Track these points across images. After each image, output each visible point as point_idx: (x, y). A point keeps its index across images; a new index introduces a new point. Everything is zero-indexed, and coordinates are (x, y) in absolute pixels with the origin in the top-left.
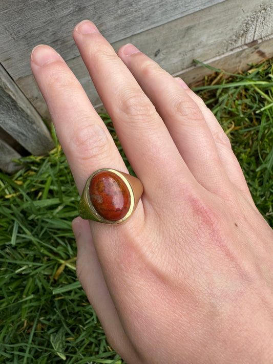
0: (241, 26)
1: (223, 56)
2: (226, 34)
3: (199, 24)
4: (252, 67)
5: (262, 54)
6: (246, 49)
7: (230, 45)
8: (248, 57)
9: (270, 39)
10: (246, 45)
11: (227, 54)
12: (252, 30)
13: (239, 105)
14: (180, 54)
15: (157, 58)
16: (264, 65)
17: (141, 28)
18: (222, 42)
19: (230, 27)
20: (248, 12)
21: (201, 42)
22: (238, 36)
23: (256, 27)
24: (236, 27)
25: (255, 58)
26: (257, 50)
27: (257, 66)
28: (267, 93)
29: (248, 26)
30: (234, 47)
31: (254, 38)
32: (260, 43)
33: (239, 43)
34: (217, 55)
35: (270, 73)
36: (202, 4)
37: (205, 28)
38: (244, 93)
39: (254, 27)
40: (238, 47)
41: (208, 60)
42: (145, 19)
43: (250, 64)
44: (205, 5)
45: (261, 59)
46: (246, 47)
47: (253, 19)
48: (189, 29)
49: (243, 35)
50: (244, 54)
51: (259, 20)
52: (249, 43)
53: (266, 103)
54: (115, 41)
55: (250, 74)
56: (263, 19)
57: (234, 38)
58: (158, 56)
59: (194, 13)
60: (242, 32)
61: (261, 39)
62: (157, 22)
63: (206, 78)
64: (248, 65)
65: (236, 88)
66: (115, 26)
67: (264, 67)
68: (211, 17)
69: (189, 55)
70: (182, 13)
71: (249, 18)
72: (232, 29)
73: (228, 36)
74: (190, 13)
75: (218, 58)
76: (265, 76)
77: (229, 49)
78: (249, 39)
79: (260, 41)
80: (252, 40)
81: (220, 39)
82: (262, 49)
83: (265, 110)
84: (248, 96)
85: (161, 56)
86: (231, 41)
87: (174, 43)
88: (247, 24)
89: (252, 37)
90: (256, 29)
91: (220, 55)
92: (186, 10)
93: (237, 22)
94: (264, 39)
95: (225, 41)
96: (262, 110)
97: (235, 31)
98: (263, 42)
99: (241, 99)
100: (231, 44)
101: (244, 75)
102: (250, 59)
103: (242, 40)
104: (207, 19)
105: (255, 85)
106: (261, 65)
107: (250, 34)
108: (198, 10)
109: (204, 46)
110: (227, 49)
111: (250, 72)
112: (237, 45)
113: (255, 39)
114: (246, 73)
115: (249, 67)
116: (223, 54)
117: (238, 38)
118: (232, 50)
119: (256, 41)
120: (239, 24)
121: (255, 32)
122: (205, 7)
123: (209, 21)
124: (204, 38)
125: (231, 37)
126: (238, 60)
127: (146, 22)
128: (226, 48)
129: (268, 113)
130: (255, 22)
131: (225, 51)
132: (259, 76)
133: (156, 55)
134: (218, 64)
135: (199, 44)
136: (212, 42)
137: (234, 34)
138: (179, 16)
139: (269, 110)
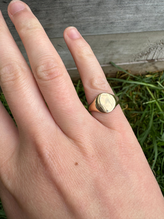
0: (146, 49)
1: (131, 63)
2: (136, 51)
3: (119, 41)
4: (148, 74)
5: (156, 68)
6: (147, 63)
8: (147, 67)
9: (162, 61)
10: (147, 60)
11: (134, 63)
12: (152, 53)
13: (134, 95)
14: (104, 55)
16: (155, 74)
18: (132, 55)
19: (139, 48)
20: (152, 42)
21: (118, 52)
22: (143, 54)
23: (155, 52)
24: (143, 49)
25: (151, 69)
26: (153, 65)
27: (152, 74)
28: (153, 92)
29: (150, 50)
32: (156, 62)
33: (143, 58)
35: (158, 81)
37: (123, 44)
38: (139, 88)
39: (154, 51)
40: (142, 60)
41: (121, 63)
42: (82, 29)
43: (148, 71)
44: (124, 31)
45: (155, 70)
46: (147, 62)
47: (154, 47)
48: (112, 42)
49: (146, 54)
50: (144, 65)
51: (158, 49)
52: (149, 60)
53: (151, 99)
54: (59, 37)
56: (160, 48)
57: (140, 54)
59: (117, 34)
60: (146, 52)
61: (157, 59)
62: (91, 33)
63: (118, 73)
66: (61, 28)
67: (156, 75)
68: (128, 39)
69: (109, 57)
70: (108, 32)
71: (152, 46)
72: (140, 49)
73: (137, 53)
74: (114, 33)
75: (128, 63)
76: (154, 81)
77: (136, 60)
78: (150, 57)
79: (156, 61)
80: (151, 58)
81: (131, 53)
82: (156, 65)
83: (149, 104)
84: (141, 90)
86: (138, 55)
87: (100, 48)
88: (150, 49)
89: (152, 57)
90: (155, 53)
91: (129, 62)
92: (111, 31)
93: (144, 46)
94: (159, 60)
95: (134, 55)
96: (147, 103)
97: (142, 51)
98: (158, 61)
99: (137, 92)
100: (138, 57)
102: (148, 69)
103: (145, 57)
104: (124, 40)
105: (148, 86)
106: (154, 74)
107: (151, 55)
109: (120, 54)
110: (134, 60)
111: (147, 76)
112: (141, 59)
113: (154, 58)
114: (143, 76)
115: (146, 73)
116: (132, 62)
117: (143, 55)
118: (138, 61)
119: (154, 60)
121: (154, 55)
122: (124, 32)
123: (126, 41)
124: (121, 50)
125: (138, 54)
126: (140, 67)
127: (83, 31)
128: (134, 59)
129: (150, 106)
130: (155, 49)
131: (133, 60)
132: (151, 80)
134: (127, 67)
135: (117, 52)
136: (126, 53)
137: (140, 53)
138: (106, 33)
139: (152, 104)
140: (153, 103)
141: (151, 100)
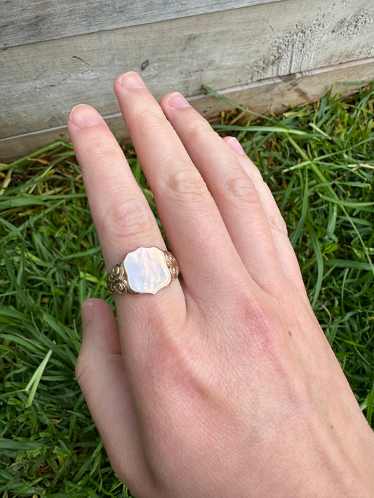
0: (270, 49)
1: (246, 87)
2: (249, 57)
3: (206, 34)
4: (289, 110)
5: (303, 94)
6: (279, 83)
7: (256, 73)
8: (282, 94)
9: (312, 75)
10: (279, 77)
11: (252, 86)
12: (287, 58)
13: (265, 158)
14: (181, 73)
15: (145, 73)
16: (305, 109)
17: (113, 23)
18: (243, 67)
19: (253, 48)
20: (278, 31)
21: (211, 61)
22: (268, 64)
23: (292, 55)
24: (264, 50)
25: (292, 98)
26: (295, 88)
27: (296, 109)
28: (304, 147)
29: (280, 51)
30: (262, 78)
31: (290, 69)
32: (299, 78)
33: (270, 73)
34: (238, 84)
35: (313, 122)
36: (207, 5)
37: (217, 41)
38: (274, 143)
39: (289, 54)
40: (267, 79)
41: (224, 89)
42: (118, 10)
43: (287, 105)
44: (212, 8)
45: (301, 100)
46: (279, 80)
47: (287, 43)
48: (191, 38)
49: (273, 62)
50: (276, 89)
51: (296, 46)
52: (284, 76)
53: (299, 160)
54: (72, 34)
55: (286, 118)
56: (301, 46)
57: (261, 64)
58: (146, 69)
59: (197, 16)
60: (272, 58)
61: (301, 72)
62: (139, 18)
63: (223, 115)
64: (283, 106)
65: (265, 134)
66: (70, 11)
67: (305, 111)
68: (225, 28)
69: (195, 76)
70: (177, 12)
71: (281, 41)
72: (258, 51)
73: (253, 60)
74: (190, 15)
75: (239, 89)
76: (304, 124)
77: (255, 79)
78: (284, 70)
79: (299, 76)
80: (287, 73)
81: (240, 63)
82: (301, 86)
83: (295, 170)
84: (279, 147)
85: (151, 71)
86: (256, 67)
87: (169, 55)
88: (278, 47)
89: (288, 68)
90: (292, 58)
91: (241, 85)
92: (182, 9)
93: (264, 43)
94: (304, 73)
95: (248, 67)
96: (292, 168)
97: (262, 54)
98: (302, 77)
99: (270, 151)
100: (258, 72)
101: (278, 118)
102: (285, 99)
103: (272, 70)
104: (218, 29)
105: (290, 134)
106: (302, 108)
107: (284, 64)
108: (201, 13)
109: (218, 68)
110: (252, 79)
111: (286, 115)
112: (266, 76)
113: (292, 71)
114: (280, 117)
115: (284, 109)
116: (247, 84)
117: (268, 66)
118: (259, 81)
119: (294, 74)
120: (267, 46)
121: (291, 61)
122: (212, 11)
123: (222, 33)
124: (216, 57)
125: (256, 62)
126: (268, 96)
127: (119, 14)
128: (250, 76)
129: (299, 174)
130: (290, 47)
131: (249, 81)
132: (297, 123)
133: (143, 69)
134: (239, 97)
135: (210, 63)
136: (229, 64)
137: (260, 59)
138: (174, 17)
139: (302, 170)
140: (304, 166)
141: (301, 163)
